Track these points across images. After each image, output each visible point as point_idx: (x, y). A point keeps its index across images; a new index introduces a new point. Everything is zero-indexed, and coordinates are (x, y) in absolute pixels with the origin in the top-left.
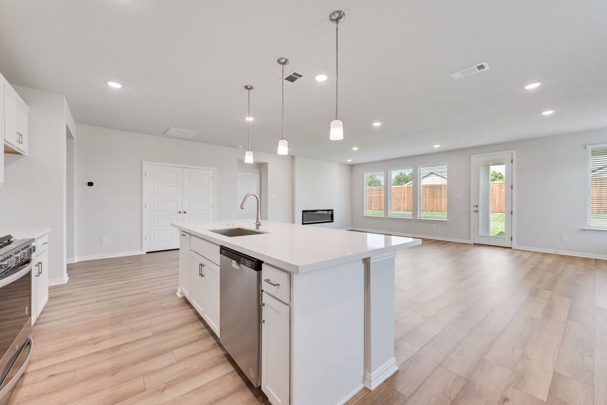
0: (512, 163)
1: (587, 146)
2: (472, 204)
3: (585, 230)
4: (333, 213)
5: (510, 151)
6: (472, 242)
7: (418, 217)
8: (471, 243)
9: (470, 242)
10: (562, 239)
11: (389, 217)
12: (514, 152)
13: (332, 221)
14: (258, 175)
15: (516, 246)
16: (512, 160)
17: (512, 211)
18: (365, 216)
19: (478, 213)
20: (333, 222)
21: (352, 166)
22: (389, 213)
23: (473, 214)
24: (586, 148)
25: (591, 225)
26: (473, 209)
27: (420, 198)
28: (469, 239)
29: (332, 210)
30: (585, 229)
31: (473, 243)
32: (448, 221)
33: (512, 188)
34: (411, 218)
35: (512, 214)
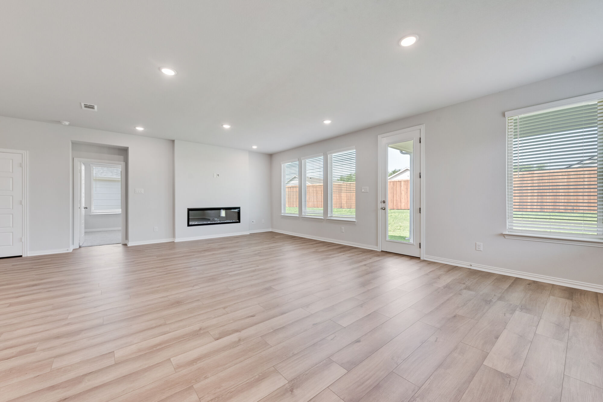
0: (420, 142)
1: (506, 113)
2: (380, 199)
3: (504, 235)
4: (240, 211)
5: (418, 127)
6: (379, 249)
7: (329, 216)
8: (378, 251)
9: (378, 249)
10: (477, 247)
11: (304, 216)
12: (423, 127)
13: (238, 221)
14: (123, 164)
15: (425, 255)
16: (420, 139)
17: (420, 208)
18: (283, 215)
19: (386, 211)
20: (240, 222)
21: (271, 156)
22: (303, 212)
23: (380, 212)
24: (504, 115)
25: (514, 228)
26: (380, 205)
27: (332, 192)
28: (377, 245)
29: (239, 208)
30: (504, 233)
31: (381, 250)
32: (356, 221)
33: (420, 177)
34: (322, 218)
35: (420, 212)
